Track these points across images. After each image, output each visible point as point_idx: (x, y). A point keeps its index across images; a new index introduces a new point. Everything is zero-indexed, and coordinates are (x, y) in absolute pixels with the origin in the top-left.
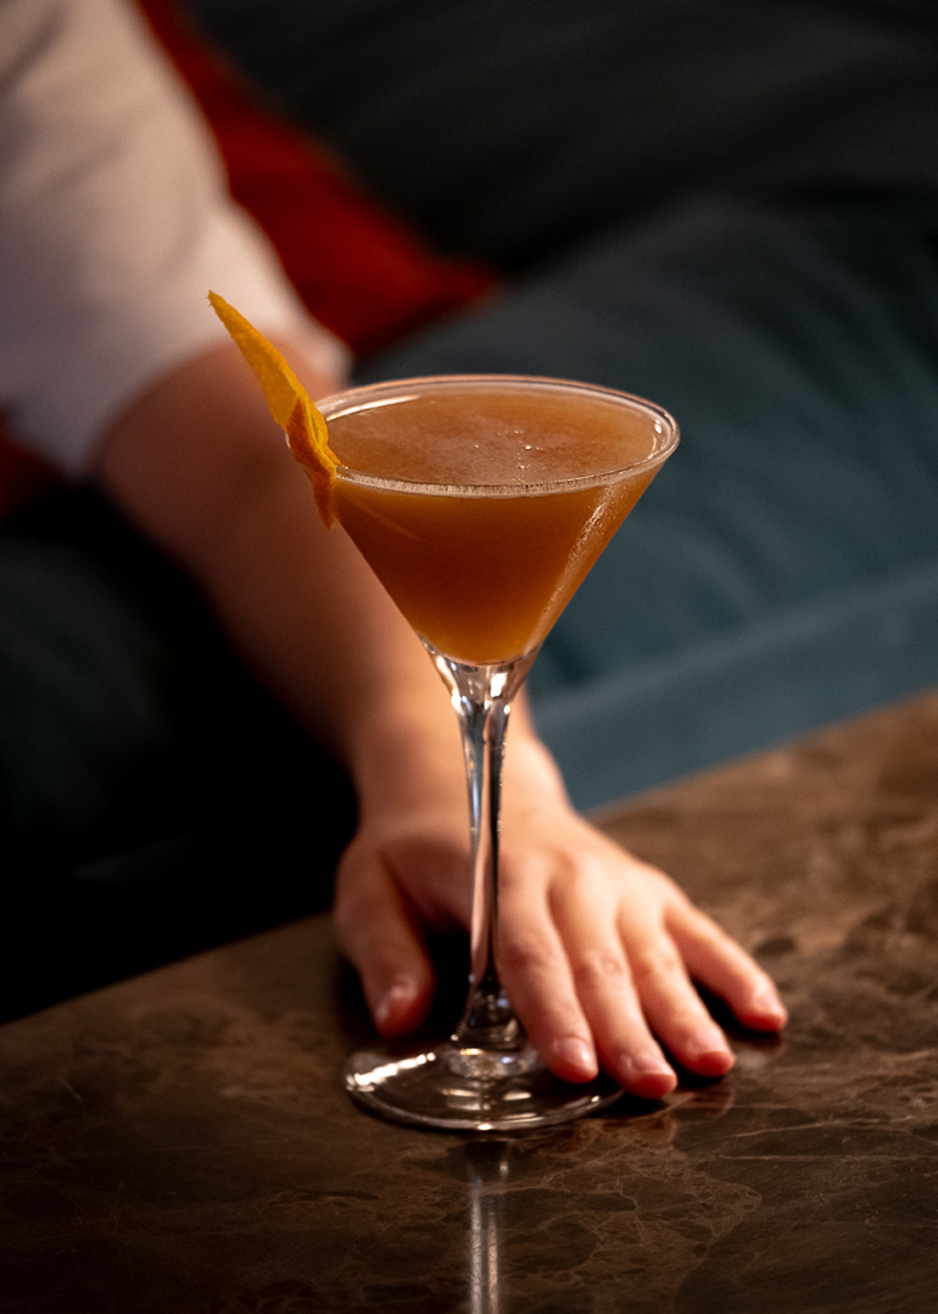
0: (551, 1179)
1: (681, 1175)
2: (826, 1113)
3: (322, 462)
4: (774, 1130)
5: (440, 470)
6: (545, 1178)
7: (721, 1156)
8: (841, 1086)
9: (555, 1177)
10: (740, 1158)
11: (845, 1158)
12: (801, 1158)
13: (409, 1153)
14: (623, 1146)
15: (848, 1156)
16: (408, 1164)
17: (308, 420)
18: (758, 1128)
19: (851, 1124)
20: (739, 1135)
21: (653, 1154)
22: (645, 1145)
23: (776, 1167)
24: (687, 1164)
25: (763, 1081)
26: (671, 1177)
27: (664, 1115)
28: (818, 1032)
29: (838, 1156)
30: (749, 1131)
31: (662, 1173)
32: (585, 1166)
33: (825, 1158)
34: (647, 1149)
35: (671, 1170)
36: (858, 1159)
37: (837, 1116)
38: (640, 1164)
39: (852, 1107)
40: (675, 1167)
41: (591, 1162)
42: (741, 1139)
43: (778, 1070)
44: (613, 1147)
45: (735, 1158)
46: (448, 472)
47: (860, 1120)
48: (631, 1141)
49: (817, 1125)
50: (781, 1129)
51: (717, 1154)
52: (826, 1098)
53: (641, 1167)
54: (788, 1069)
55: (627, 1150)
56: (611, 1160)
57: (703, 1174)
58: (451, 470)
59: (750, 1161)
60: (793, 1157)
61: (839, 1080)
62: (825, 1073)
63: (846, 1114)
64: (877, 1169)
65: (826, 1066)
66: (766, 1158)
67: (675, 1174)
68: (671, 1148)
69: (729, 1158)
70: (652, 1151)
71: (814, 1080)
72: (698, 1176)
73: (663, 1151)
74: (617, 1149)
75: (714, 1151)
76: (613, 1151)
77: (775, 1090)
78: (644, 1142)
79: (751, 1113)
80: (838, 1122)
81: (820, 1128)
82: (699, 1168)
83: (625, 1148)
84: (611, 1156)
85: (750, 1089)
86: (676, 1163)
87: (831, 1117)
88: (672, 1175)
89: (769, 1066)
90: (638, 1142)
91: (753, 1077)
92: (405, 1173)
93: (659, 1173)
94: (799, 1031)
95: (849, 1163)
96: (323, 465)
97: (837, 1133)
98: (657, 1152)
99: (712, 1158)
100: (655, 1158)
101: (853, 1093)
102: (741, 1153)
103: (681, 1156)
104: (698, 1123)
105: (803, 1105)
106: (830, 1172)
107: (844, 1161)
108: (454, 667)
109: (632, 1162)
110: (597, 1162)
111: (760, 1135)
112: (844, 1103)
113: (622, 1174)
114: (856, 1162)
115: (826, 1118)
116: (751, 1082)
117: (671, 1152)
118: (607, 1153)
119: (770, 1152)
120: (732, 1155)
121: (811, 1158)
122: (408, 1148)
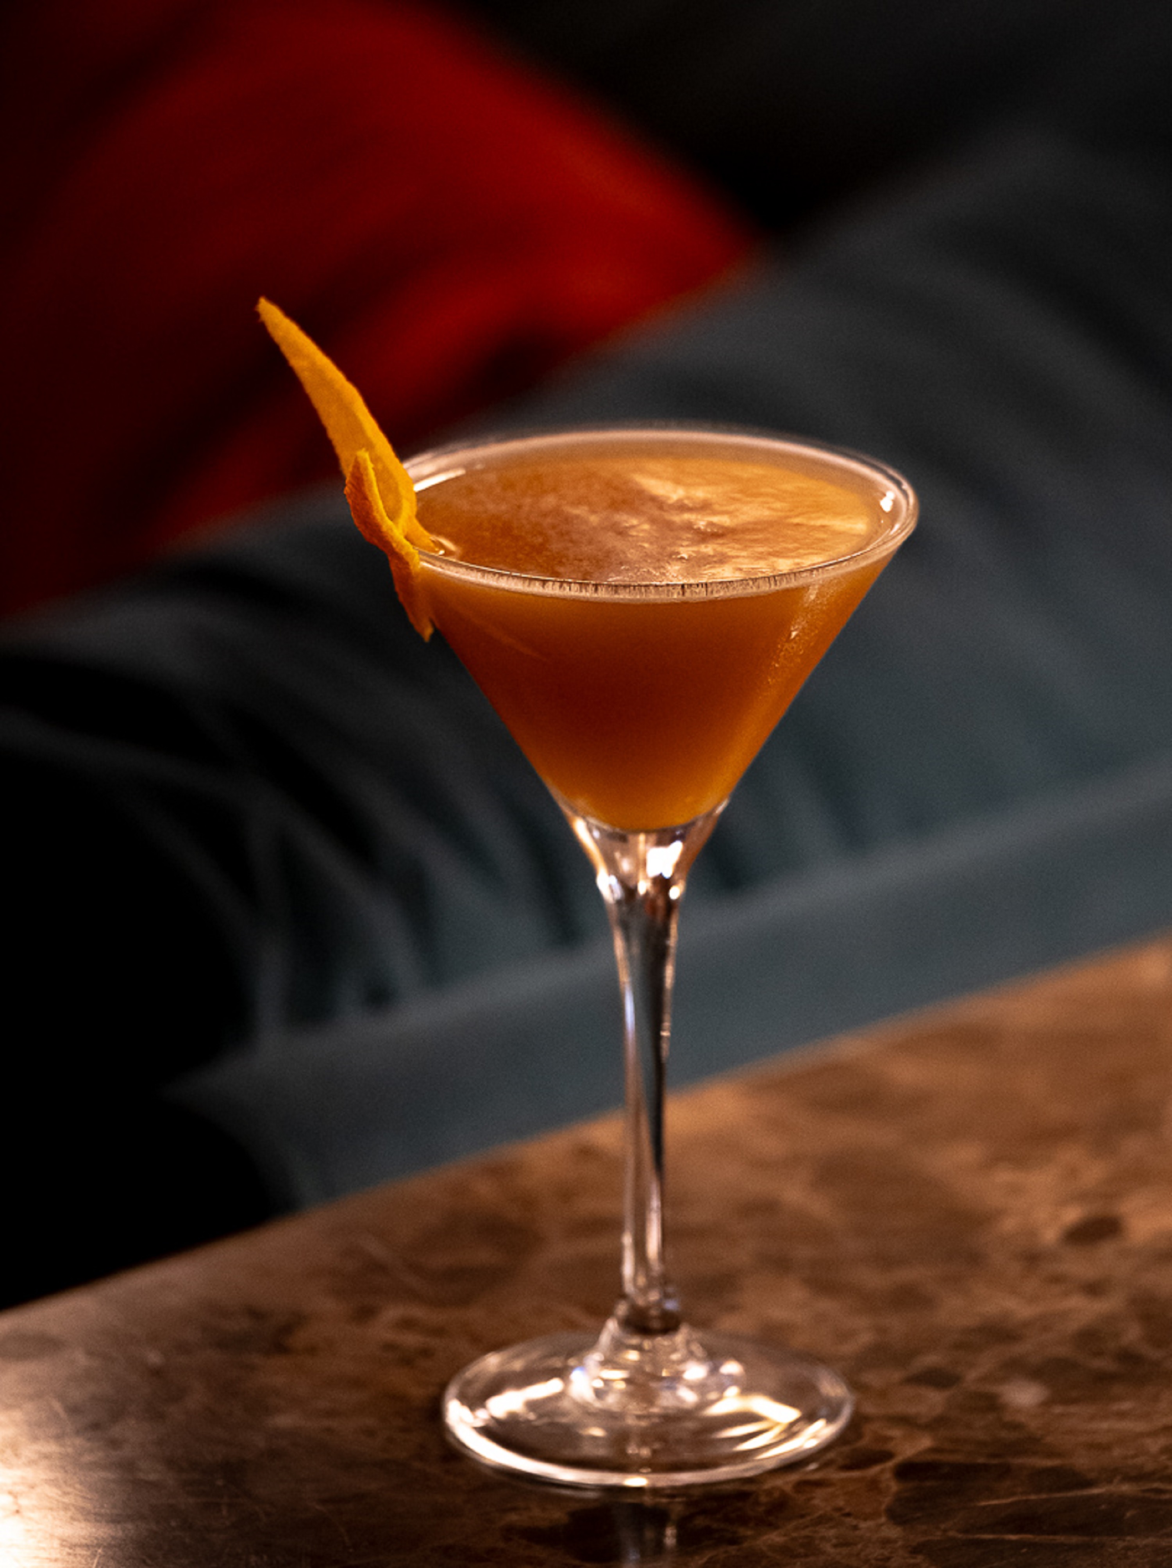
0: (705, 1559)
1: (888, 1559)
2: (1111, 1474)
3: (394, 545)
4: (1033, 1497)
5: (564, 560)
6: (697, 1558)
7: (951, 1534)
8: (1142, 1435)
9: (711, 1558)
10: (977, 1536)
11: (1124, 1541)
12: (1061, 1538)
13: (513, 1517)
14: (817, 1515)
15: (1128, 1538)
16: (509, 1532)
17: (371, 486)
18: (1013, 1494)
19: (1144, 1491)
20: (983, 1503)
21: (855, 1528)
22: (848, 1515)
23: (1024, 1550)
24: (900, 1543)
25: (1033, 1425)
26: (873, 1562)
27: (882, 1471)
28: (1128, 1357)
29: (1115, 1538)
30: (998, 1498)
31: (863, 1554)
32: (758, 1542)
33: (1096, 1539)
34: (848, 1520)
35: (877, 1552)
36: (1142, 1542)
37: (1128, 1478)
38: (834, 1541)
39: (1150, 1466)
40: (883, 1548)
41: (765, 1537)
42: (984, 1507)
43: (1058, 1409)
44: (802, 1516)
45: (970, 1537)
46: (576, 562)
47: (1156, 1485)
48: (829, 1509)
49: (1095, 1491)
50: (1044, 1496)
51: (945, 1531)
52: (1117, 1452)
53: (835, 1546)
54: (1073, 1409)
55: (823, 1520)
56: (794, 1535)
57: (920, 1558)
58: (581, 560)
59: (990, 1540)
60: (1051, 1537)
61: (1140, 1426)
62: (1122, 1415)
63: (1140, 1476)
64: (1165, 1557)
65: (1126, 1406)
66: (1013, 1537)
67: (880, 1557)
68: (883, 1519)
69: (960, 1536)
70: (854, 1522)
71: (1105, 1425)
72: (912, 1561)
73: (870, 1524)
74: (809, 1518)
75: (943, 1526)
76: (801, 1521)
77: (1049, 1439)
78: (847, 1510)
79: (1005, 1471)
80: (1126, 1488)
81: (1098, 1496)
82: (915, 1550)
83: (821, 1517)
84: (796, 1529)
85: (1013, 1436)
86: (885, 1542)
87: (1116, 1481)
88: (877, 1559)
89: (1046, 1404)
90: (839, 1509)
91: (1022, 1418)
92: (501, 1545)
93: (858, 1555)
94: (1099, 1354)
95: (1128, 1548)
96: (397, 550)
97: (1121, 1502)
98: (863, 1525)
99: (937, 1536)
100: (857, 1533)
101: (1154, 1445)
102: (982, 1529)
103: (893, 1532)
104: (928, 1483)
105: (1082, 1461)
106: (1099, 1561)
107: (1121, 1544)
108: (596, 834)
109: (823, 1538)
110: (775, 1537)
111: (1011, 1504)
112: (1139, 1460)
113: (806, 1556)
114: (1137, 1547)
115: (1110, 1481)
116: (1016, 1426)
117: (882, 1525)
118: (794, 1523)
119: (1020, 1530)
120: (966, 1531)
121: (1075, 1539)
122: (514, 1509)
